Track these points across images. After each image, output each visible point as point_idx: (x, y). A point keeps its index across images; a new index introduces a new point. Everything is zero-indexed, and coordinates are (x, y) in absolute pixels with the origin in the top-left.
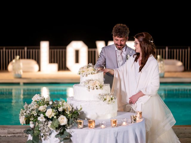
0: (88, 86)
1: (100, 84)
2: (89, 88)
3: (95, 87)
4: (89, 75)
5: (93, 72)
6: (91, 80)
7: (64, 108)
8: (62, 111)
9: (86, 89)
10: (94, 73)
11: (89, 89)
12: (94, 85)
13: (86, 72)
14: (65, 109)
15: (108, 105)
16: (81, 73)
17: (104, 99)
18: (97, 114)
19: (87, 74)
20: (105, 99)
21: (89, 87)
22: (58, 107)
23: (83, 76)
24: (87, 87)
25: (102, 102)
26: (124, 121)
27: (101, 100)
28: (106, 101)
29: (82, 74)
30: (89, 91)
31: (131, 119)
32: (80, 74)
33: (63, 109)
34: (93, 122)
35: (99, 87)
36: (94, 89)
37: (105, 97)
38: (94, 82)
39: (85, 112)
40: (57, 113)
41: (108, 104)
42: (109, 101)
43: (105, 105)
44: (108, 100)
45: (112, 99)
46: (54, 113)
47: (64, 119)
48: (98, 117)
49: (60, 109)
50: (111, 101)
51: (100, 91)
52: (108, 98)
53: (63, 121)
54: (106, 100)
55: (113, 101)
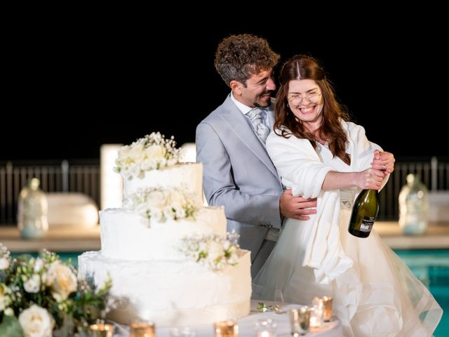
0: (144, 211)
1: (185, 202)
2: (149, 217)
3: (168, 212)
4: (151, 172)
5: (164, 161)
6: (155, 190)
7: (47, 281)
8: (37, 290)
9: (136, 218)
10: (166, 165)
11: (147, 220)
12: (166, 204)
13: (138, 162)
14: (49, 284)
15: (213, 275)
16: (124, 165)
17: (197, 254)
18: (174, 305)
19: (142, 171)
20: (203, 255)
21: (148, 212)
22: (24, 278)
23: (131, 178)
24: (141, 215)
25: (192, 263)
26: (264, 328)
27: (189, 257)
28: (206, 260)
29: (127, 168)
30: (149, 227)
31: (292, 322)
32: (119, 170)
33: (41, 284)
34: (149, 331)
35: (181, 213)
36: (163, 219)
37: (203, 247)
38: (166, 194)
39: (133, 301)
40: (17, 297)
41: (216, 270)
42: (218, 260)
43: (202, 274)
44: (212, 256)
45: (227, 255)
46: (7, 298)
47: (40, 319)
48: (179, 316)
49: (32, 285)
50: (224, 260)
51: (187, 228)
52: (214, 251)
53: (37, 326)
54: (204, 257)
55: (231, 261)
